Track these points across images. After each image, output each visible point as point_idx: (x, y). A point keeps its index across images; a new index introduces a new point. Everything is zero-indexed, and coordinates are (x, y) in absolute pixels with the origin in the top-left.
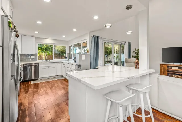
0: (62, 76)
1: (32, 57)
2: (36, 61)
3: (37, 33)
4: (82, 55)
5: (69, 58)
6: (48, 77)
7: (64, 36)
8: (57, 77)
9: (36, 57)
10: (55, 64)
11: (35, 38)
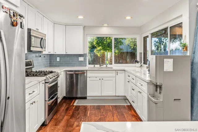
0: (125, 99)
1: (81, 59)
2: (86, 66)
3: (83, 17)
4: (165, 60)
5: (143, 62)
6: (101, 96)
7: (128, 18)
8: (117, 98)
9: (85, 59)
10: (113, 74)
11: (84, 27)
